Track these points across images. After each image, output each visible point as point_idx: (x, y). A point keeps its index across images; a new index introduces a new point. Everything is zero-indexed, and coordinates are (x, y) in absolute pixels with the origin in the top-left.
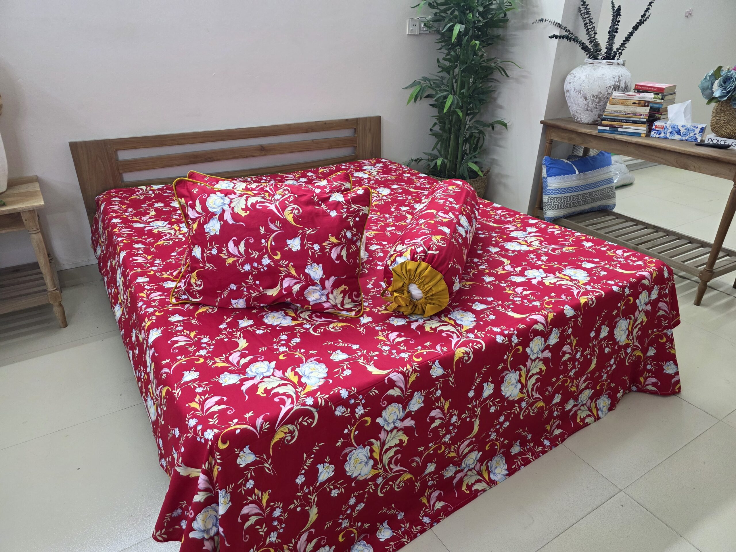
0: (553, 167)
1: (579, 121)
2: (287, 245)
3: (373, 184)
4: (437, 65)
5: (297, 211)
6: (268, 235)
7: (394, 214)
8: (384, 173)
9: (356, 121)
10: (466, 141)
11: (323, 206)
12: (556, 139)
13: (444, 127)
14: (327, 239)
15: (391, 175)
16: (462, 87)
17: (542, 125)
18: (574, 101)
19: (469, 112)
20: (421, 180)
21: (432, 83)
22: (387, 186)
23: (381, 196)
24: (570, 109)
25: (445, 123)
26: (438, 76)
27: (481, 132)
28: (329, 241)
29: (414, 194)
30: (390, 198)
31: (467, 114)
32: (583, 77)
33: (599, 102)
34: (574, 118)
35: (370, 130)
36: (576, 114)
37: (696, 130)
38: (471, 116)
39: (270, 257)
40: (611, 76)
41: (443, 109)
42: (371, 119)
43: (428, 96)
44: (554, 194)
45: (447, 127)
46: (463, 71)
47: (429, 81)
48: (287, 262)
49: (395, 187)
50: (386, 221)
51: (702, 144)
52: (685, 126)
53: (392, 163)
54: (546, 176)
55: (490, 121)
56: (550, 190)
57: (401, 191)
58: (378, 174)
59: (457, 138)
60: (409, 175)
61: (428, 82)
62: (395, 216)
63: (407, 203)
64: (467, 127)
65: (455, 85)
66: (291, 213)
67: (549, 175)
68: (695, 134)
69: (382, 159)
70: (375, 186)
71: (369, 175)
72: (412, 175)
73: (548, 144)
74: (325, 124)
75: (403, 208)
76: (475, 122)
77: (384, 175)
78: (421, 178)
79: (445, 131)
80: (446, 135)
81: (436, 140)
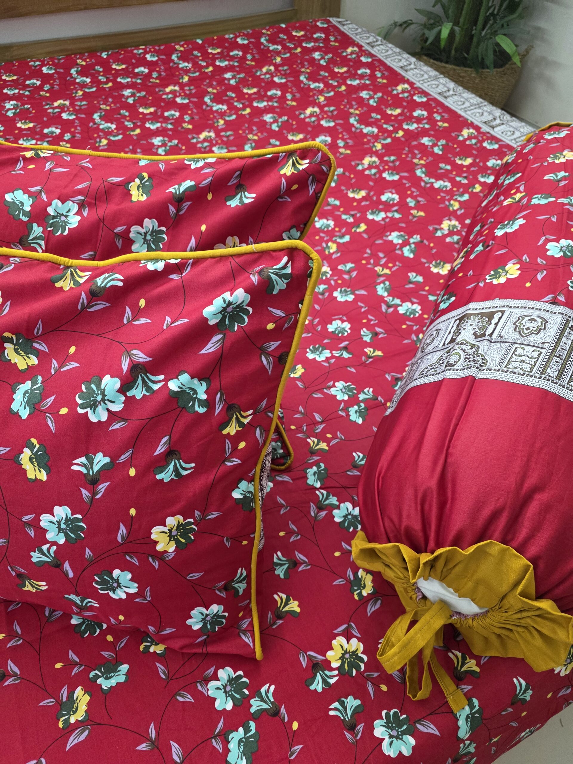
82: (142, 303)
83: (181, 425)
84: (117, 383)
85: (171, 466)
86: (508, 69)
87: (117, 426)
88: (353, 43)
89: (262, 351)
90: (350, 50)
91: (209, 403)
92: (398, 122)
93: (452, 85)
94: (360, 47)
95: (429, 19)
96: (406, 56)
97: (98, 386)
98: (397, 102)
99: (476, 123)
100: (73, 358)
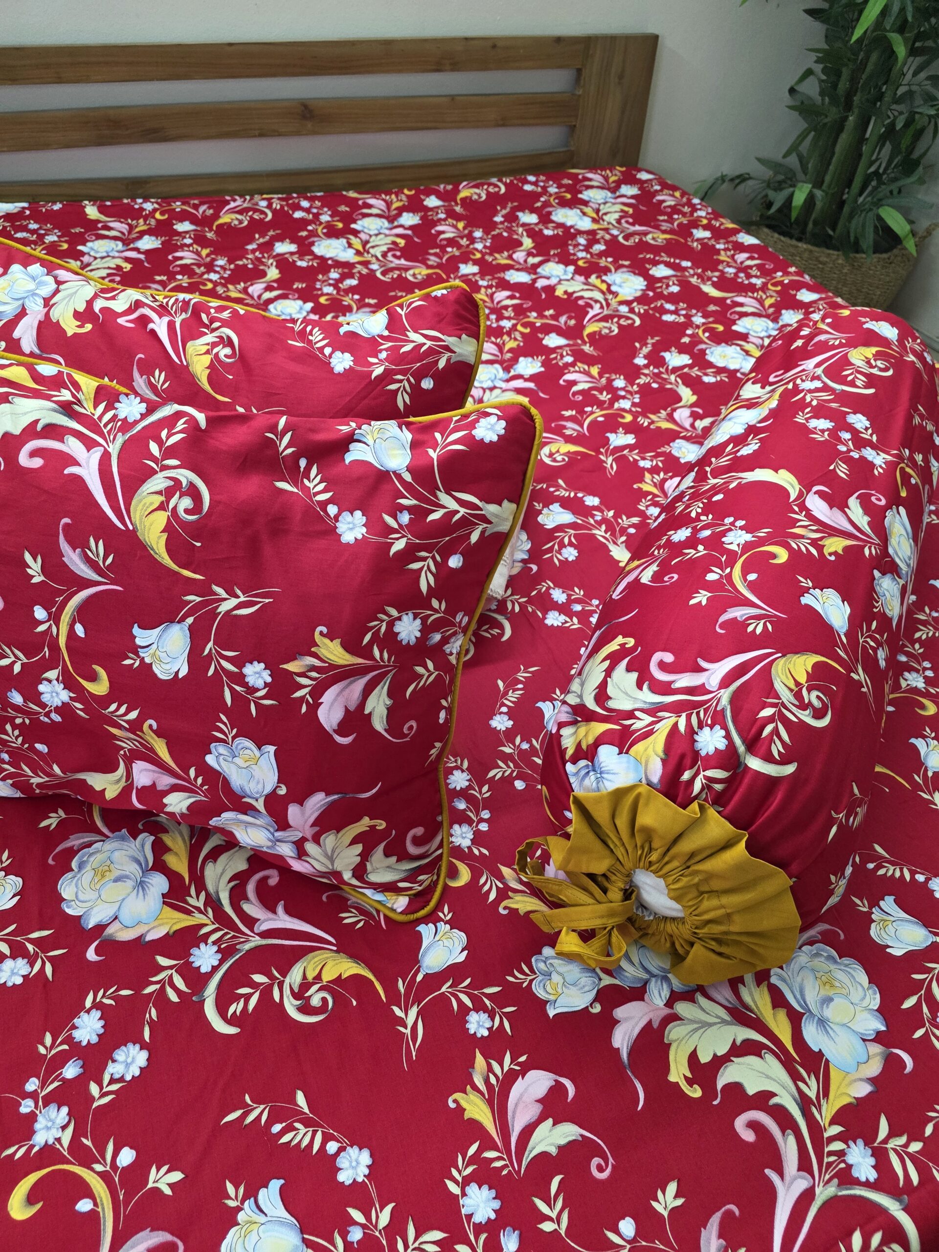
2: (135, 649)
3: (601, 254)
5: (187, 502)
6: (60, 593)
7: (642, 380)
8: (638, 218)
9: (586, 45)
10: (888, 136)
11: (315, 483)
13: (835, 86)
14: (307, 647)
15: (657, 227)
19: (921, 43)
20: (741, 257)
22: (640, 269)
23: (614, 302)
25: (839, 75)
28: (316, 656)
29: (712, 308)
30: (639, 315)
31: (915, 50)
35: (621, 77)
38: (922, 59)
39: (68, 683)
42: (627, 40)
45: (843, 85)
48: (133, 715)
49: (661, 271)
50: (612, 402)
53: (665, 186)
57: (675, 289)
58: (619, 221)
59: (864, 124)
60: (707, 234)
62: (645, 390)
63: (686, 340)
64: (901, 90)
66: (162, 507)
69: (639, 170)
70: (603, 262)
71: (594, 221)
72: (719, 234)
74: (494, 46)
75: (675, 359)
77: (637, 228)
78: (740, 247)
79: (834, 100)
80: (833, 114)
81: (803, 125)
86: (896, 256)
95: (776, 173)
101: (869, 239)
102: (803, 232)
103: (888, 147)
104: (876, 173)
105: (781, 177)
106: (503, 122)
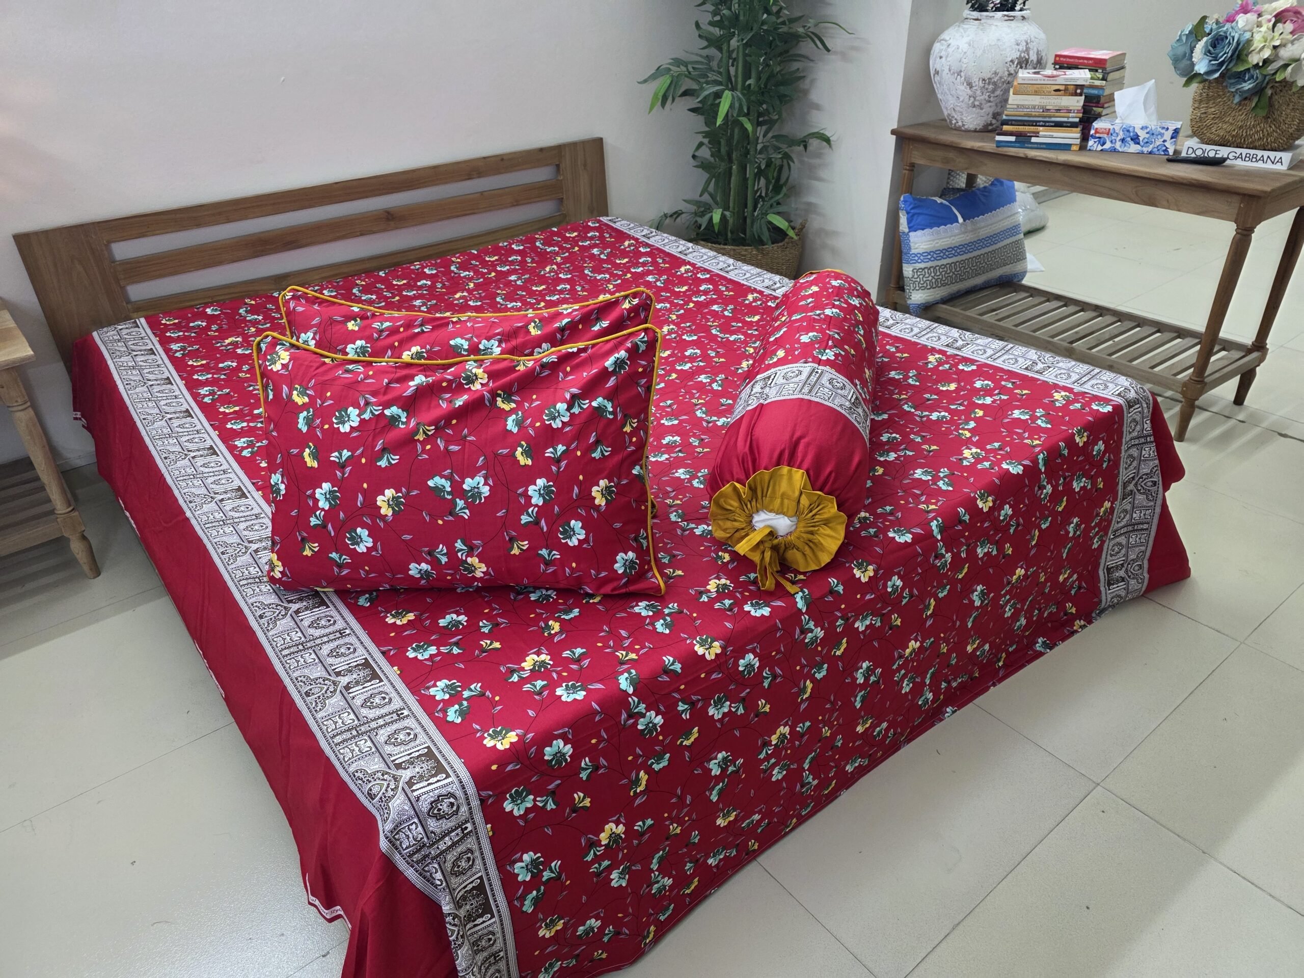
0: (919, 214)
1: (960, 127)
4: (697, 34)
9: (559, 150)
10: (760, 173)
12: (919, 161)
13: (719, 151)
16: (747, 76)
17: (894, 137)
18: (949, 90)
19: (761, 119)
21: (691, 70)
24: (943, 105)
25: (719, 143)
26: (701, 56)
27: (787, 157)
31: (759, 124)
32: (964, 46)
33: (993, 91)
34: (951, 121)
35: (585, 165)
36: (954, 114)
37: (1166, 133)
38: (764, 128)
40: (1013, 40)
41: (715, 118)
42: (584, 143)
43: (686, 93)
44: (922, 261)
45: (724, 150)
46: (746, 45)
47: (686, 64)
51: (1176, 159)
52: (1147, 128)
54: (907, 230)
55: (800, 134)
56: (916, 255)
59: (743, 169)
61: (683, 68)
64: (759, 147)
65: (732, 70)
67: (912, 228)
68: (1164, 141)
73: (907, 172)
74: (502, 160)
76: (773, 137)
79: (722, 159)
80: (723, 166)
81: (706, 176)
82: (568, 369)
83: (601, 425)
84: (565, 406)
85: (599, 449)
86: (787, 243)
87: (567, 429)
88: (629, 237)
89: (638, 384)
90: (627, 243)
91: (614, 413)
92: (687, 297)
93: (731, 261)
94: (636, 240)
95: (699, 207)
96: (682, 242)
97: (555, 409)
98: (682, 281)
99: (758, 288)
100: (536, 400)
101: (766, 236)
102: (726, 239)
103: (763, 181)
104: (760, 196)
105: (702, 209)
106: (516, 203)
